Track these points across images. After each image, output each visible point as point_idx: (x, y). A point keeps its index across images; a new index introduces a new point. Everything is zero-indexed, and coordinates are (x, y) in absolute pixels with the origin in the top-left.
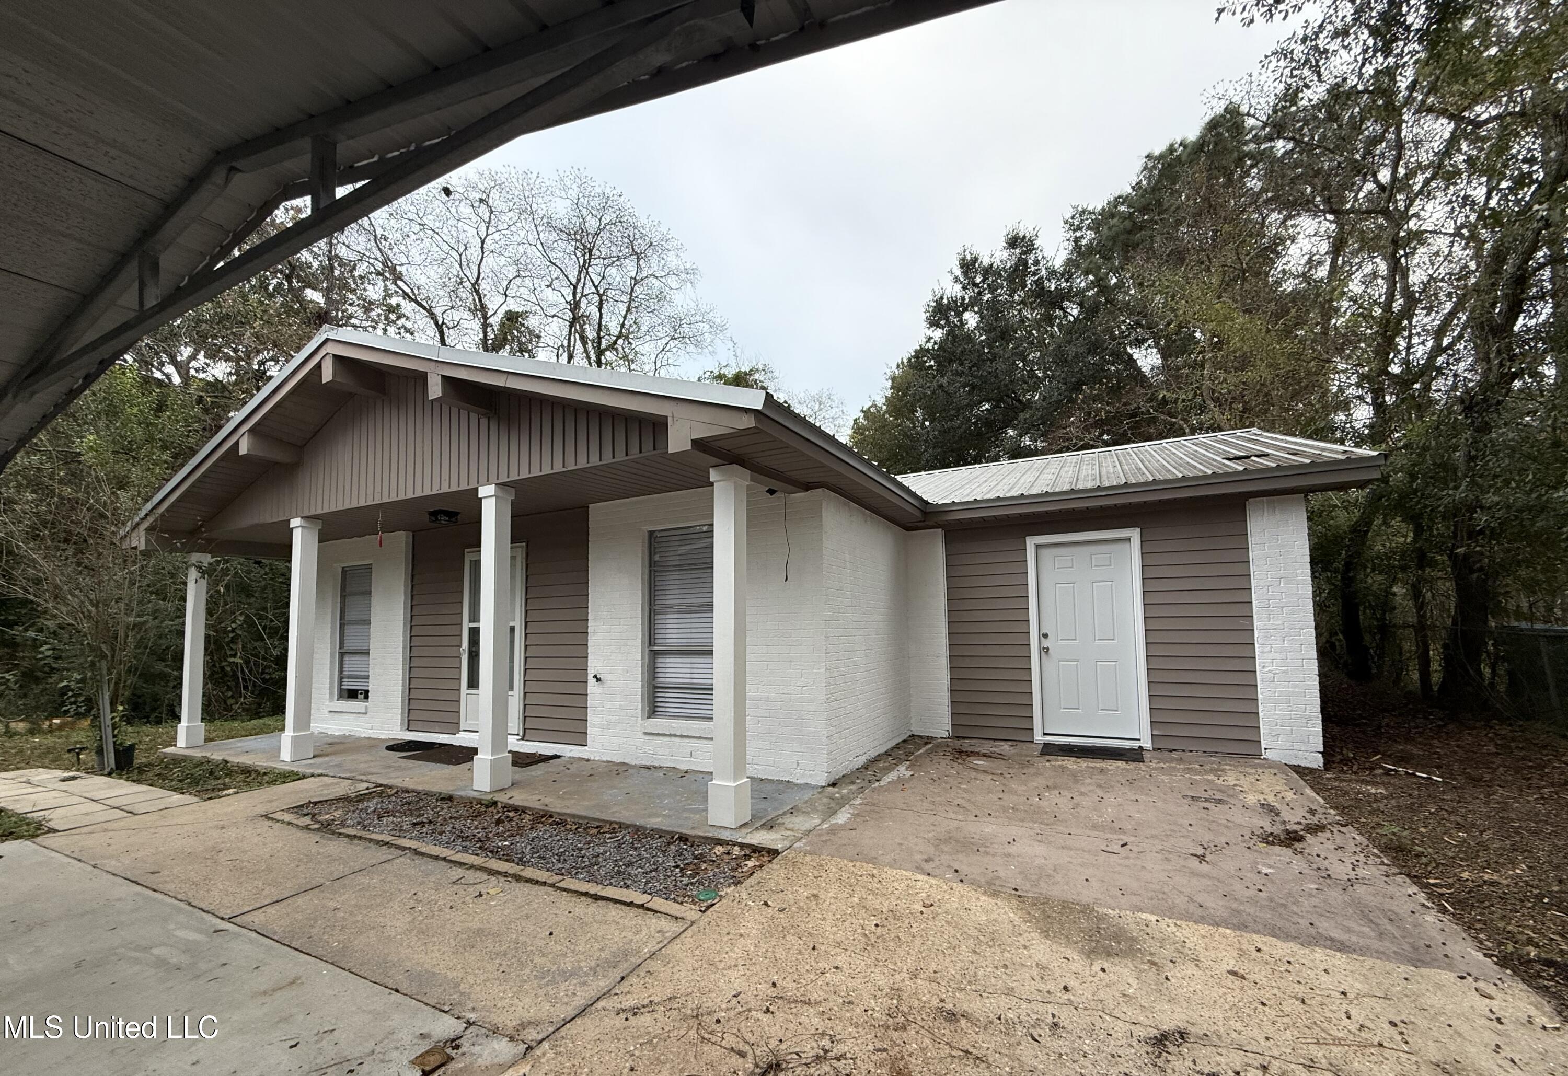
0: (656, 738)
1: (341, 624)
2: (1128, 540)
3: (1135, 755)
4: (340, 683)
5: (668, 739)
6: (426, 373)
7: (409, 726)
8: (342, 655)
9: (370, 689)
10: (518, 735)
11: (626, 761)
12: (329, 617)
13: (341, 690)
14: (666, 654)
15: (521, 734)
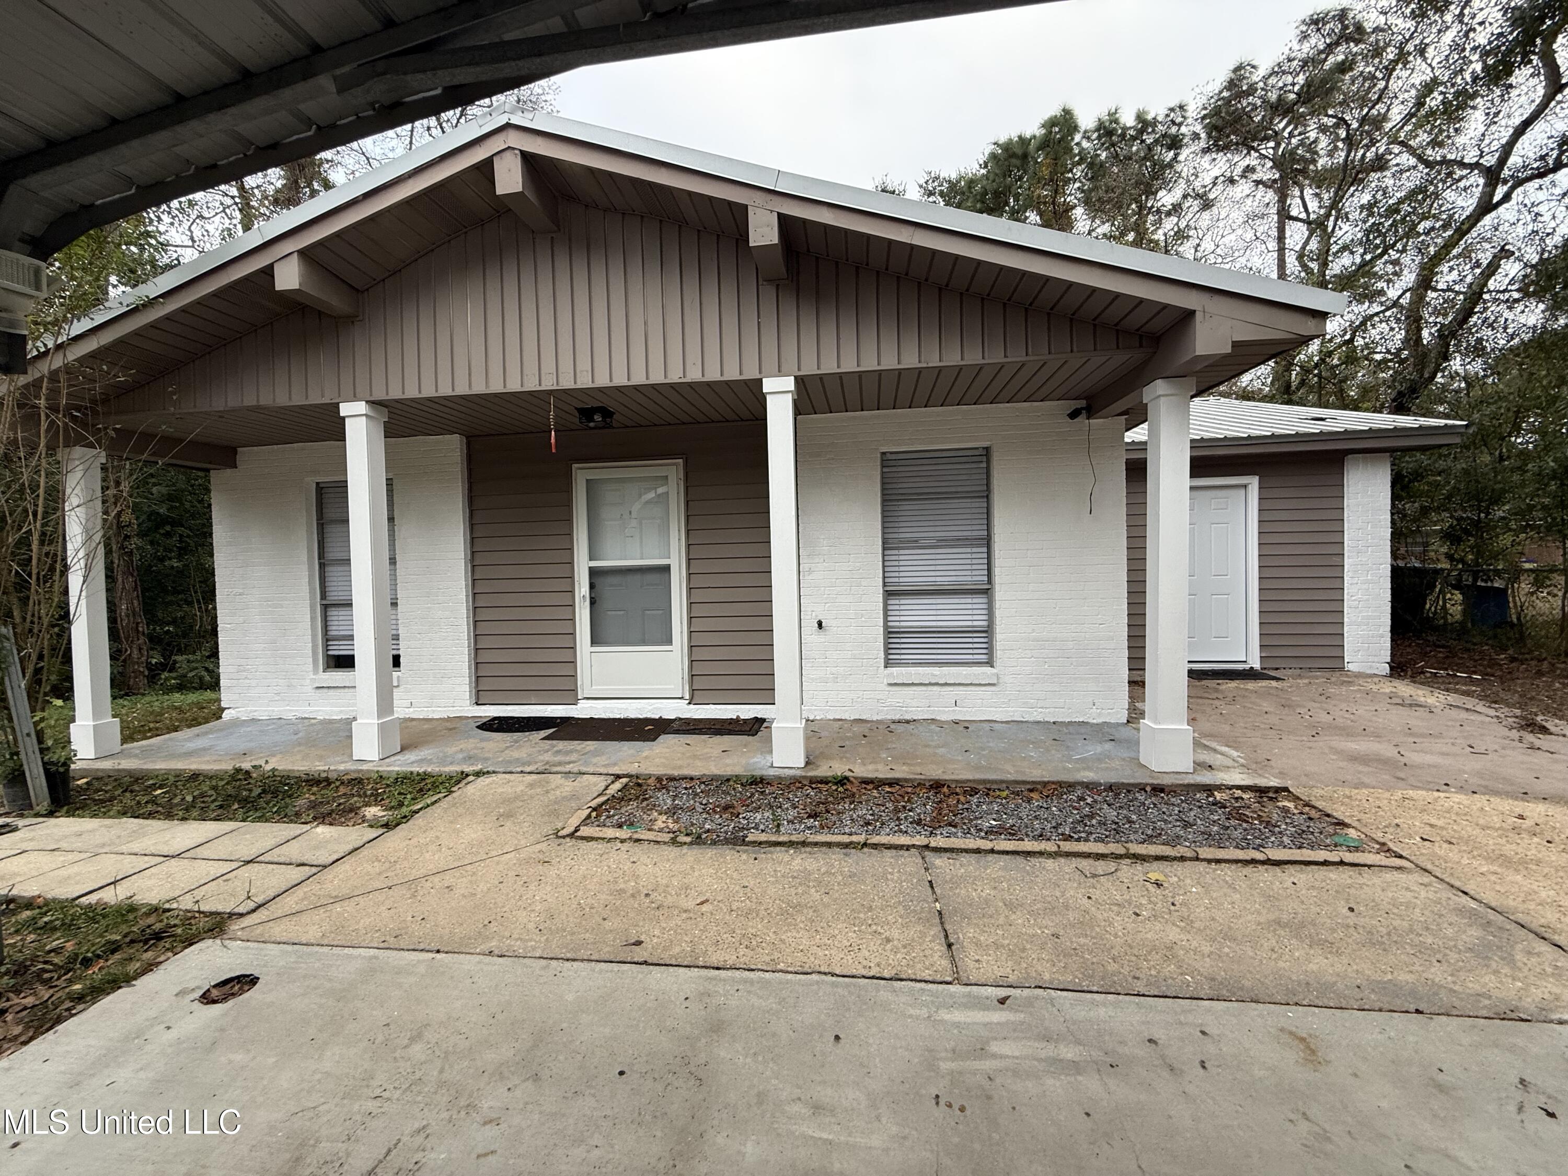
0: (906, 688)
1: (320, 564)
2: (1245, 486)
3: (1250, 675)
4: (326, 648)
5: (924, 688)
6: (745, 207)
7: (478, 698)
8: (325, 608)
9: (401, 652)
10: (682, 698)
11: (864, 717)
12: (304, 557)
13: (329, 657)
14: (899, 595)
15: (687, 696)
